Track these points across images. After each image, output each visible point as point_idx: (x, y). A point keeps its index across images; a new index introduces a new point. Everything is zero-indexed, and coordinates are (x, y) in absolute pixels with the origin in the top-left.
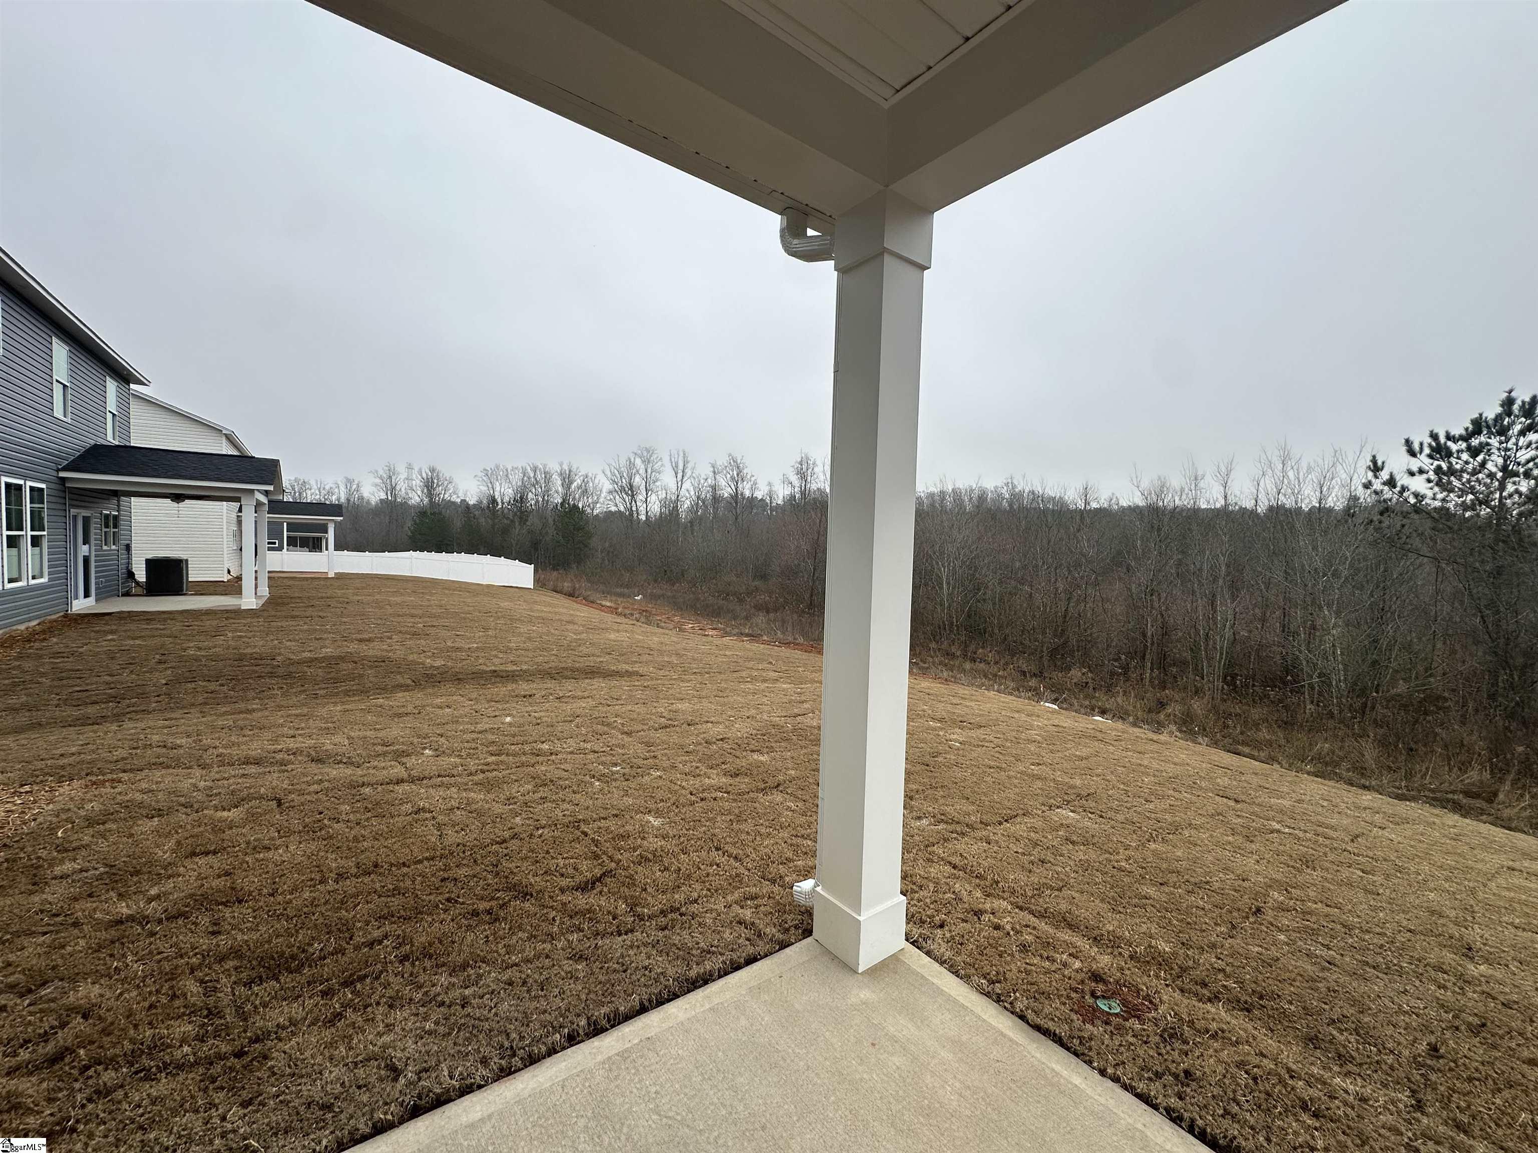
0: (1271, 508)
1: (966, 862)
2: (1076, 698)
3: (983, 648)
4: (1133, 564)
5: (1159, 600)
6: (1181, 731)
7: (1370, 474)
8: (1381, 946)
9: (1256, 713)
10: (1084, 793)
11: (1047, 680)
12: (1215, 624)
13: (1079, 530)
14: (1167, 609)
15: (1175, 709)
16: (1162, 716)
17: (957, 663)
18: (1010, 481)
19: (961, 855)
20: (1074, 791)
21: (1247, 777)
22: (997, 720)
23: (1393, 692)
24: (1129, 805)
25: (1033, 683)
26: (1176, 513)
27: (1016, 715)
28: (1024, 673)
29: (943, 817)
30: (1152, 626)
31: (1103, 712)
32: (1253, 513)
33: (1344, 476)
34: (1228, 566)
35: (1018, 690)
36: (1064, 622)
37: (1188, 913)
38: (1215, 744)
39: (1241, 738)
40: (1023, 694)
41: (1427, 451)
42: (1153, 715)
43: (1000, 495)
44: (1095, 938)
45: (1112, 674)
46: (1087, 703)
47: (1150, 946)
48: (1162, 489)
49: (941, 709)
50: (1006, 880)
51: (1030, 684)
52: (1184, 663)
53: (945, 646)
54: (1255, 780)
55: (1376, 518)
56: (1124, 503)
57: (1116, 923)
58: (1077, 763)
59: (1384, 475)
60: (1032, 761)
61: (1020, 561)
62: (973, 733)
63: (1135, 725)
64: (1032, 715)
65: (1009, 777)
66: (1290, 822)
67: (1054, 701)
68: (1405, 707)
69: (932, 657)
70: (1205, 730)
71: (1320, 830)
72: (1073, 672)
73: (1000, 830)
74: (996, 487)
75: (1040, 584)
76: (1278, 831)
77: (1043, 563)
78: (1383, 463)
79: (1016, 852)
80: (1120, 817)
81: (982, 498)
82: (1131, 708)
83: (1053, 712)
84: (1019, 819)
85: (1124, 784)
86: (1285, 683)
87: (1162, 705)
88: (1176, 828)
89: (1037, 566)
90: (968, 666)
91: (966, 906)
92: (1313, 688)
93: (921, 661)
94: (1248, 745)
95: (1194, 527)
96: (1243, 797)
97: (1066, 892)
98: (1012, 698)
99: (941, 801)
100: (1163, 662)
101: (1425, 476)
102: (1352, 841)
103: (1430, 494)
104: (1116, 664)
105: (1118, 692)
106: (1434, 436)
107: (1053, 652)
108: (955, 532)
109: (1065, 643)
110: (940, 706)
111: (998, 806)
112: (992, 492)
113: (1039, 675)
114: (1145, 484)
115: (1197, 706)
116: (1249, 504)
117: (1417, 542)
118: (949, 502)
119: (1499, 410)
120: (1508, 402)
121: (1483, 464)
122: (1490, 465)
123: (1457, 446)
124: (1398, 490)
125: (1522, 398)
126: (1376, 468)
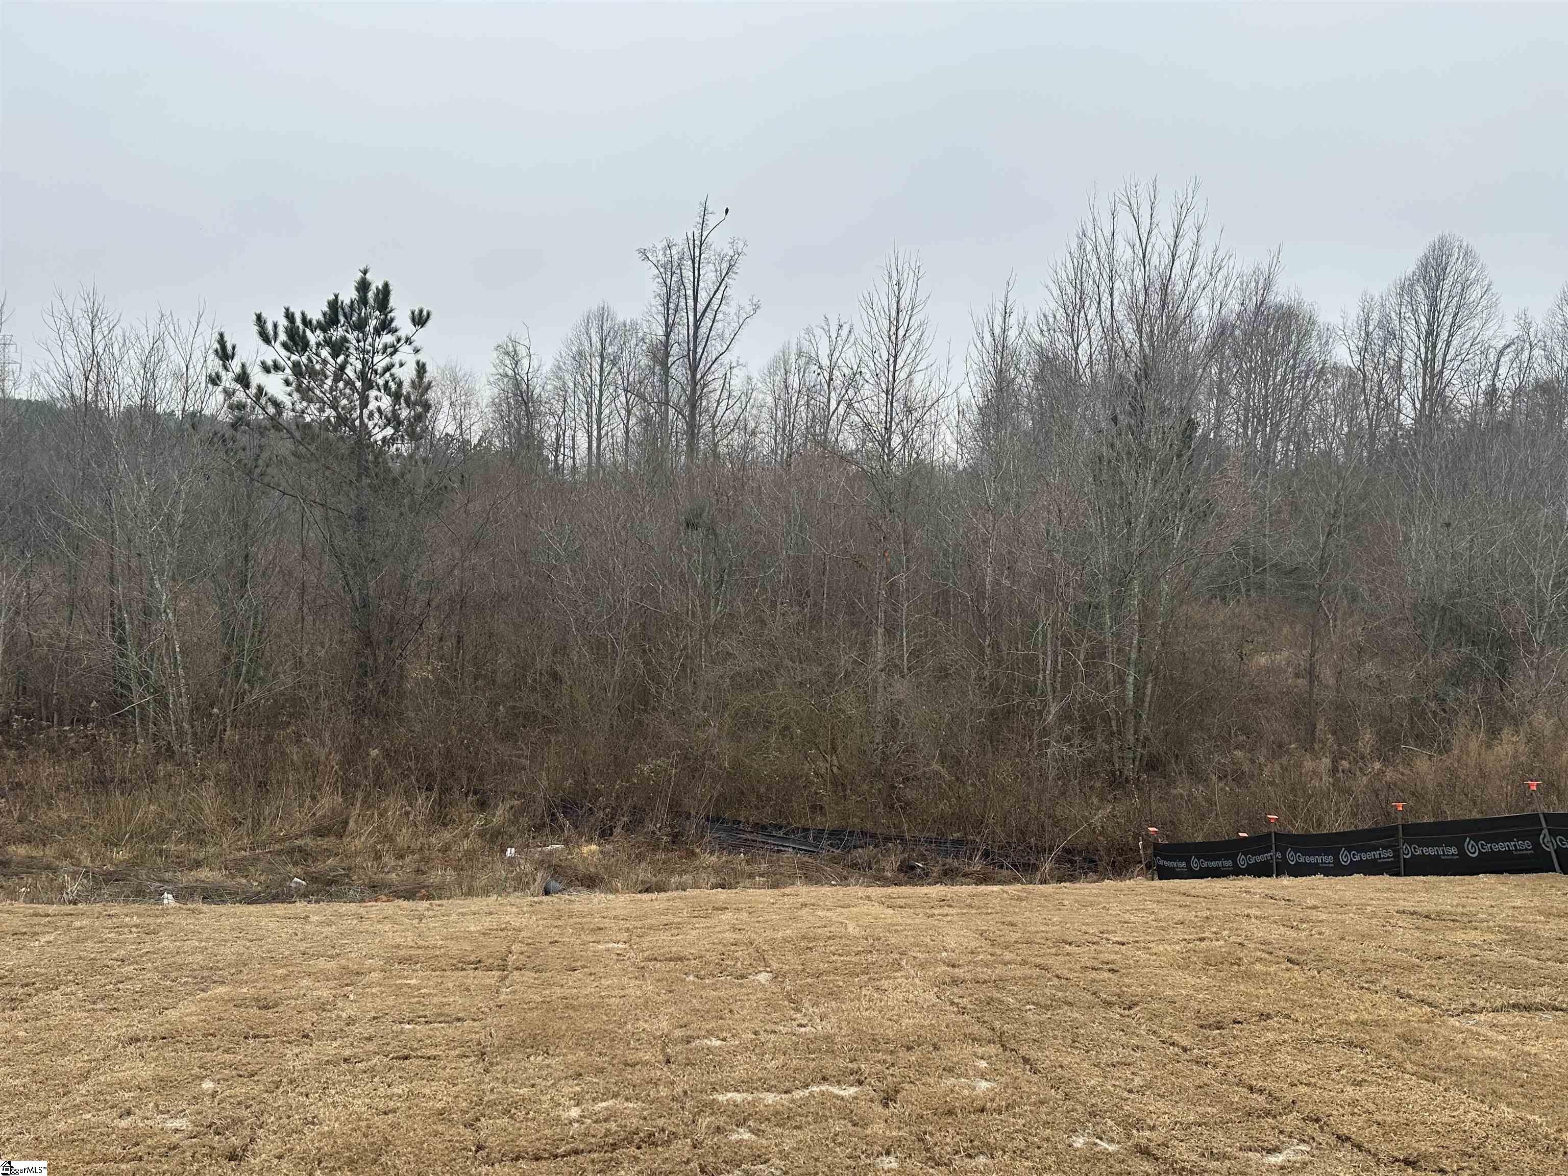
7: (218, 362)
33: (180, 361)
41: (282, 337)
55: (229, 433)
59: (235, 366)
78: (234, 347)
101: (282, 375)
103: (287, 401)
106: (290, 316)
119: (354, 295)
120: (363, 286)
121: (342, 368)
122: (349, 371)
123: (313, 338)
124: (253, 391)
125: (376, 283)
126: (225, 354)
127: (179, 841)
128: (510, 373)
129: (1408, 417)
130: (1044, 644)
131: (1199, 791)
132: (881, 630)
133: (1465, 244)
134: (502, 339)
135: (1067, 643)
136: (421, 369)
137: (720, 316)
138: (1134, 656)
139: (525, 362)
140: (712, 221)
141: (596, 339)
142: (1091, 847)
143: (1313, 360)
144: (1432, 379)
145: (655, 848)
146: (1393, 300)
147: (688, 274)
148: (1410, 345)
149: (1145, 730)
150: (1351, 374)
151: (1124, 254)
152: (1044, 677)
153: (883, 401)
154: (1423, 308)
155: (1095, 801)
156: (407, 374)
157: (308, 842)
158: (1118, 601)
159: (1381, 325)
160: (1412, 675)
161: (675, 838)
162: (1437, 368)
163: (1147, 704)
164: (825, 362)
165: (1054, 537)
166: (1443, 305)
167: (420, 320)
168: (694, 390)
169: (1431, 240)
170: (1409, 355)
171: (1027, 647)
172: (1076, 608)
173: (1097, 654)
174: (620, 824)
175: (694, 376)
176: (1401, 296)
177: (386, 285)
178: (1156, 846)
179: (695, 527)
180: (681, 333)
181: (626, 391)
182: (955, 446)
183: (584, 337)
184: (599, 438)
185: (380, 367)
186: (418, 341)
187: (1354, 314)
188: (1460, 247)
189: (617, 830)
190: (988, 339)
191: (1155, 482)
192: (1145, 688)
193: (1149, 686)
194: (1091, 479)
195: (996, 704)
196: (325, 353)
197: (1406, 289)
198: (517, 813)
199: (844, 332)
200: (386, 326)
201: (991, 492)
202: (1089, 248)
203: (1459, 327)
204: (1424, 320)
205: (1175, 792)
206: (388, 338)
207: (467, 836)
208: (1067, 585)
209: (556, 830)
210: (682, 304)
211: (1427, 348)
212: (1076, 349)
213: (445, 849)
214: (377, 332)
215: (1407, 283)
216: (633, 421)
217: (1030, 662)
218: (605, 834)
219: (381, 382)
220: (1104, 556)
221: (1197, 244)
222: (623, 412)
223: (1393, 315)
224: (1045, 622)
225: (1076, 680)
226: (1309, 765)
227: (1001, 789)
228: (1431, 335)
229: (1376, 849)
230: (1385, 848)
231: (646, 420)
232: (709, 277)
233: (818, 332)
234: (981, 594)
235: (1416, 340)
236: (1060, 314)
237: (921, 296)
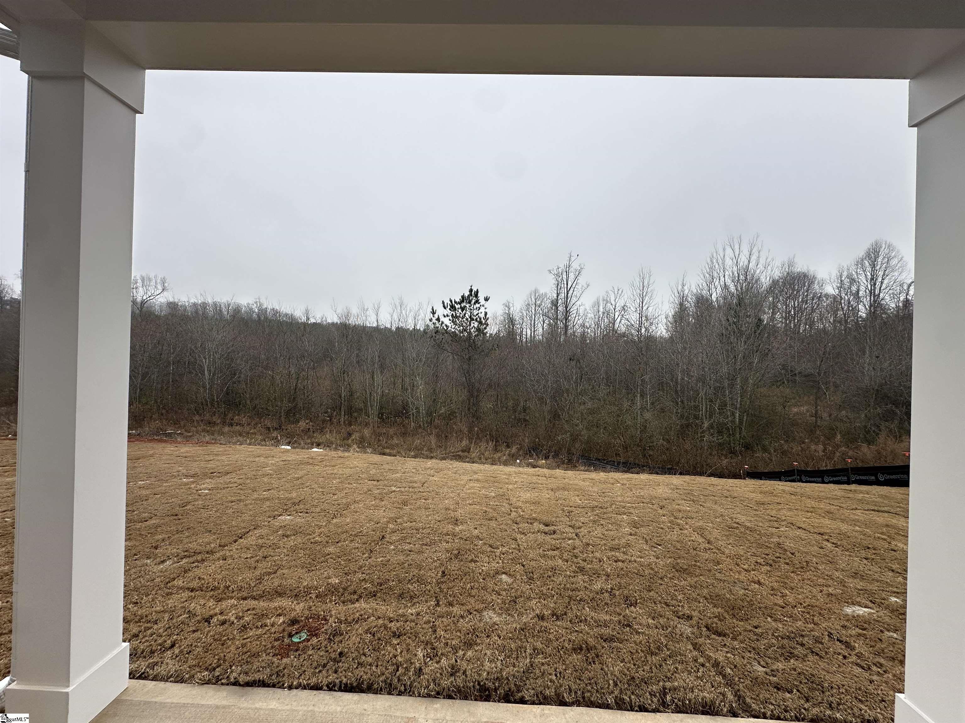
0: (398, 329)
1: (203, 582)
2: (302, 439)
3: (238, 415)
4: (334, 356)
5: (348, 376)
6: (359, 448)
7: (432, 315)
8: (429, 534)
9: (391, 431)
10: (297, 501)
11: (284, 431)
12: (374, 387)
13: (303, 336)
14: (352, 381)
15: (356, 436)
16: (350, 441)
17: (217, 428)
18: (258, 300)
19: (199, 578)
20: (291, 501)
21: (384, 466)
22: (242, 465)
23: (441, 412)
24: (323, 500)
25: (275, 434)
26: (356, 328)
27: (257, 459)
28: (268, 429)
29: (186, 553)
30: (344, 391)
31: (318, 445)
32: (390, 329)
33: (423, 315)
34: (379, 357)
35: (265, 440)
36: (295, 393)
37: (350, 553)
38: (375, 452)
39: (386, 445)
40: (267, 443)
41: (449, 307)
42: (346, 442)
43: (251, 309)
44: (296, 595)
45: (324, 421)
46: (309, 441)
47: (328, 584)
48: (347, 316)
49: (195, 468)
50: (235, 582)
51: (273, 435)
52: (361, 410)
53: (207, 416)
54: (387, 467)
55: (434, 335)
56: (330, 321)
57: (309, 579)
58: (295, 482)
59: (436, 316)
60: (264, 489)
61: (265, 354)
62: (221, 480)
63: (336, 449)
64: (269, 457)
65: (246, 505)
66: (399, 484)
67: (288, 444)
68: (444, 418)
69: (196, 427)
70: (370, 444)
71: (411, 484)
72: (300, 423)
73: (235, 546)
74: (248, 304)
75: (278, 369)
76: (394, 491)
77: (281, 356)
78: (436, 310)
79: (247, 558)
80: (318, 510)
81: (237, 310)
82: (334, 439)
83: (287, 451)
84: (250, 533)
85: (321, 488)
86: (403, 414)
87: (350, 435)
88: (348, 505)
89: (276, 357)
90: (226, 429)
91: (199, 618)
92: (413, 415)
93: (186, 431)
94: (389, 448)
95: (363, 336)
96: (381, 478)
97: (280, 572)
98: (258, 447)
99: (186, 541)
100: (350, 411)
101: (448, 318)
102: (422, 486)
103: (450, 325)
104: (326, 415)
105: (327, 432)
106: (451, 301)
107: (288, 413)
108: (214, 333)
109: (295, 407)
110: (195, 464)
111: (236, 528)
112: (245, 306)
113: (279, 428)
114: (339, 311)
115: (367, 432)
116: (388, 326)
117: (446, 346)
118: (210, 311)
119: (469, 293)
120: (471, 291)
121: (465, 314)
122: (467, 315)
123: (457, 306)
124: (440, 323)
125: (475, 289)
126: (433, 313)
127: (426, 451)
128: (507, 312)
129: (863, 312)
130: (702, 401)
131: (766, 455)
132: (639, 395)
133: (888, 242)
134: (505, 301)
135: (711, 401)
136: (486, 314)
137: (575, 289)
138: (738, 406)
139: (512, 309)
140: (573, 259)
141: (533, 300)
142: (722, 473)
143: (815, 293)
144: (874, 297)
145: (563, 463)
146: (854, 267)
147: (564, 276)
148: (862, 284)
149: (744, 433)
150: (835, 297)
151: (729, 262)
152: (703, 412)
153: (638, 317)
154: (869, 269)
155: (723, 458)
156: (482, 315)
157: (460, 453)
158: (732, 386)
159: (848, 277)
160: (863, 416)
161: (570, 461)
162: (877, 293)
163: (744, 424)
164: (613, 303)
165: (705, 363)
166: (878, 268)
167: (486, 299)
168: (566, 314)
169: (871, 242)
170: (862, 288)
171: (695, 402)
172: (715, 389)
173: (723, 405)
174: (551, 455)
175: (566, 309)
176: (857, 265)
177: (477, 290)
178: (748, 472)
179: (573, 360)
180: (562, 296)
181: (543, 315)
182: (665, 331)
183: (530, 299)
184: (534, 331)
185: (475, 314)
186: (486, 306)
187: (835, 273)
188: (886, 244)
189: (550, 457)
190: (677, 294)
191: (745, 342)
192: (743, 418)
193: (745, 417)
194: (719, 342)
195: (684, 422)
196: (460, 311)
197: (860, 263)
198: (519, 450)
199: (620, 292)
200: (477, 302)
201: (680, 346)
202: (714, 261)
203: (887, 276)
204: (869, 274)
205: (756, 455)
206: (477, 305)
207: (505, 455)
208: (710, 380)
209: (531, 456)
210: (563, 285)
211: (871, 286)
212: (711, 296)
213: (499, 458)
214: (475, 304)
215: (860, 260)
216: (545, 325)
217: (696, 407)
218: (547, 458)
219: (475, 318)
220: (725, 370)
221: (759, 257)
222: (542, 323)
223: (854, 273)
224: (702, 394)
225: (715, 414)
226: (813, 447)
227: (686, 451)
228: (873, 279)
229: (839, 476)
230: (844, 476)
231: (550, 324)
232: (572, 276)
233: (610, 292)
234: (677, 383)
235: (865, 282)
236: (704, 284)
237: (651, 282)
